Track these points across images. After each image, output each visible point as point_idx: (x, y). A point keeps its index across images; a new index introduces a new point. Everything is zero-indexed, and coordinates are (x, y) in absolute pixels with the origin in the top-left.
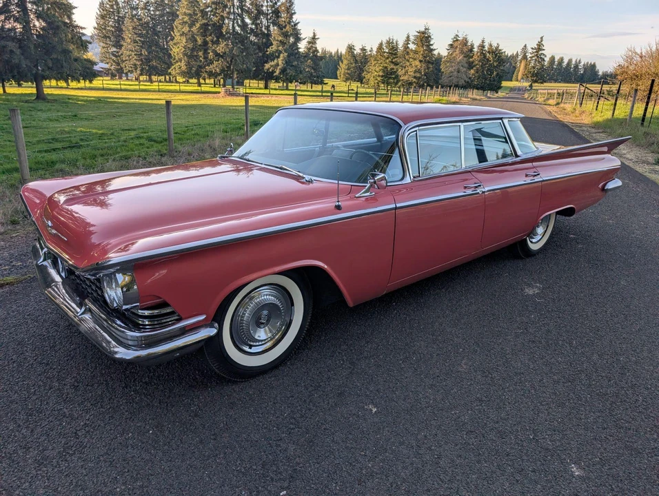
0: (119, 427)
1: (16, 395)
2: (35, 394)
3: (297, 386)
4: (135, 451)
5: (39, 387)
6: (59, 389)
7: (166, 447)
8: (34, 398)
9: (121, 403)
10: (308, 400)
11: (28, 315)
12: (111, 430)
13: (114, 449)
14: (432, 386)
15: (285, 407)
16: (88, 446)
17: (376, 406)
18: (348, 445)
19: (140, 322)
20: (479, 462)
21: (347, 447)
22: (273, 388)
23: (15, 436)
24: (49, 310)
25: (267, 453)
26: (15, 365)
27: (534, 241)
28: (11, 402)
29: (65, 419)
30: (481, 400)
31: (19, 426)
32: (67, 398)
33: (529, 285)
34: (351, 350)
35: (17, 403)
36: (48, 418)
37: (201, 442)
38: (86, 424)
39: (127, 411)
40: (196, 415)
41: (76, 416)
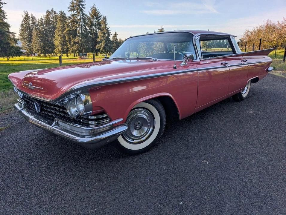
0: (79, 183)
1: (17, 175)
2: (27, 173)
3: (164, 156)
4: (92, 193)
5: (29, 170)
6: (40, 170)
7: (108, 189)
8: (27, 175)
9: (76, 172)
10: (173, 162)
11: (13, 141)
12: (75, 185)
13: (80, 193)
14: (229, 150)
15: (162, 166)
16: (65, 193)
17: (207, 161)
18: (202, 178)
19: (90, 123)
20: (271, 179)
21: (203, 179)
22: (152, 158)
23: (22, 193)
24: (24, 138)
25: (163, 186)
26: (12, 162)
27: (244, 93)
28: (16, 178)
29: (47, 183)
30: (256, 154)
31: (23, 188)
32: (46, 173)
33: (248, 110)
34: (183, 140)
35: (18, 178)
36: (38, 183)
37: (126, 185)
38: (60, 183)
39: (80, 176)
40: (118, 174)
41: (54, 180)
